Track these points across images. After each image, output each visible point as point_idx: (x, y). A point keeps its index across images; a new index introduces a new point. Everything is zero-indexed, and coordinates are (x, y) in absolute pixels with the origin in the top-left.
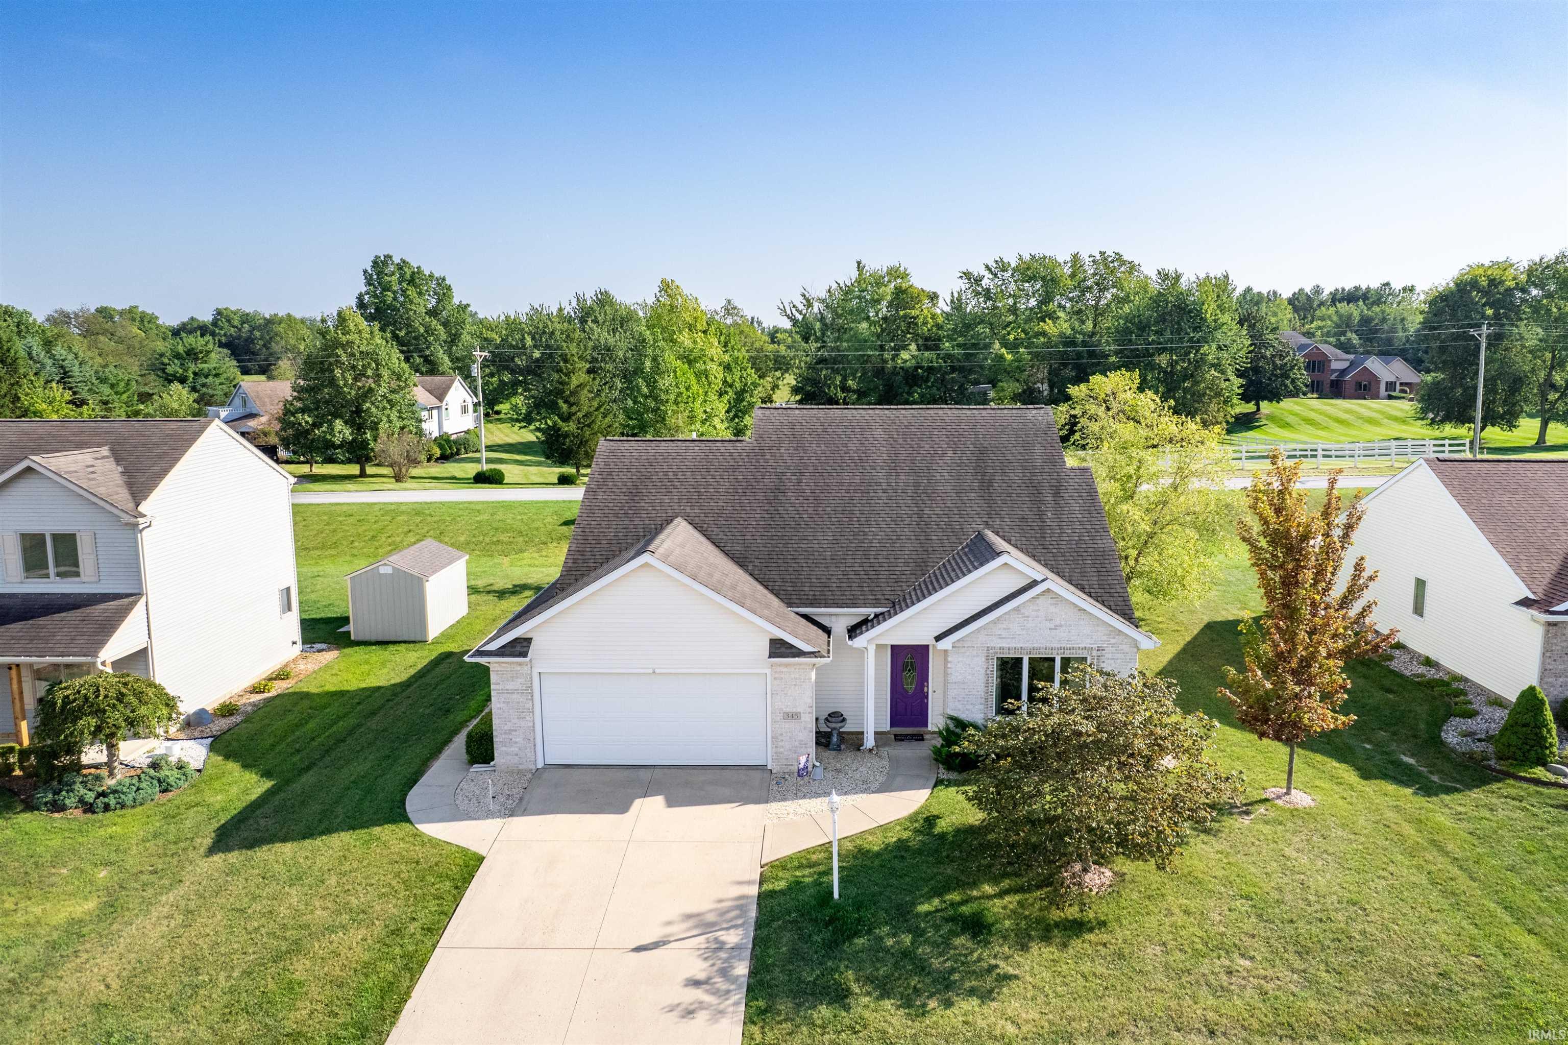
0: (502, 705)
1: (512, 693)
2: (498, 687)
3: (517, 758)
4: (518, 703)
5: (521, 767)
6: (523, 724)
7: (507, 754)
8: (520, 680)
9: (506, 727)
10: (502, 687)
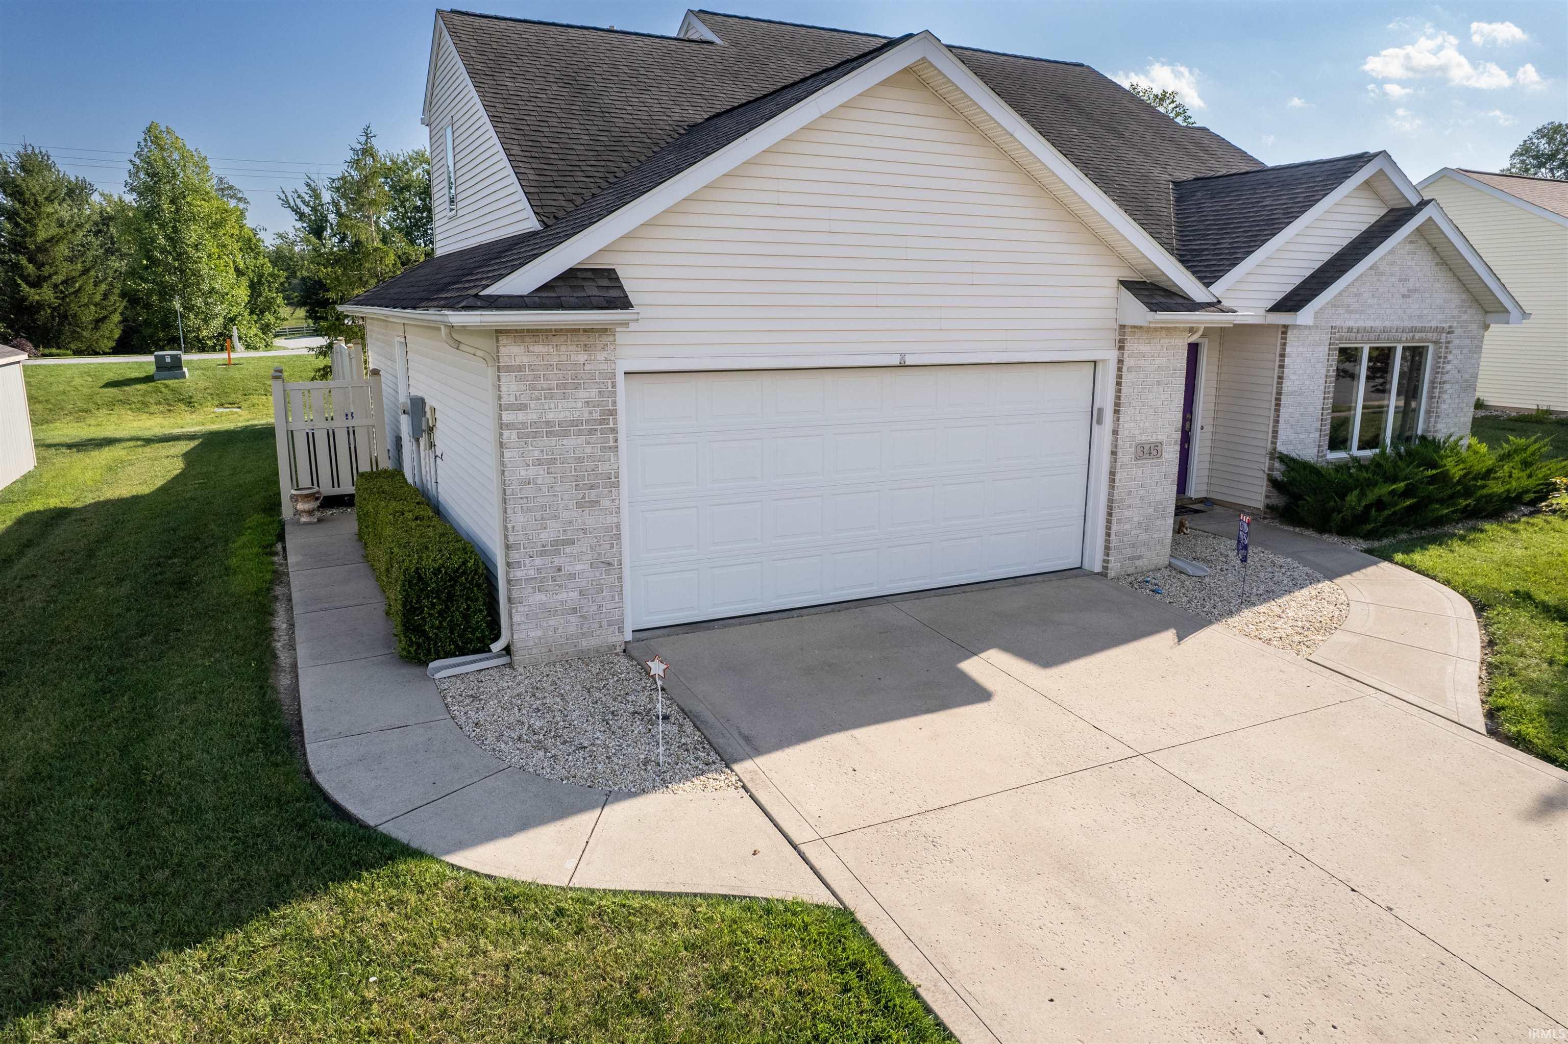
0: (532, 472)
1: (565, 434)
2: (521, 416)
3: (573, 619)
4: (580, 460)
5: (584, 644)
6: (590, 522)
7: (551, 612)
8: (582, 394)
9: (544, 536)
10: (533, 416)
